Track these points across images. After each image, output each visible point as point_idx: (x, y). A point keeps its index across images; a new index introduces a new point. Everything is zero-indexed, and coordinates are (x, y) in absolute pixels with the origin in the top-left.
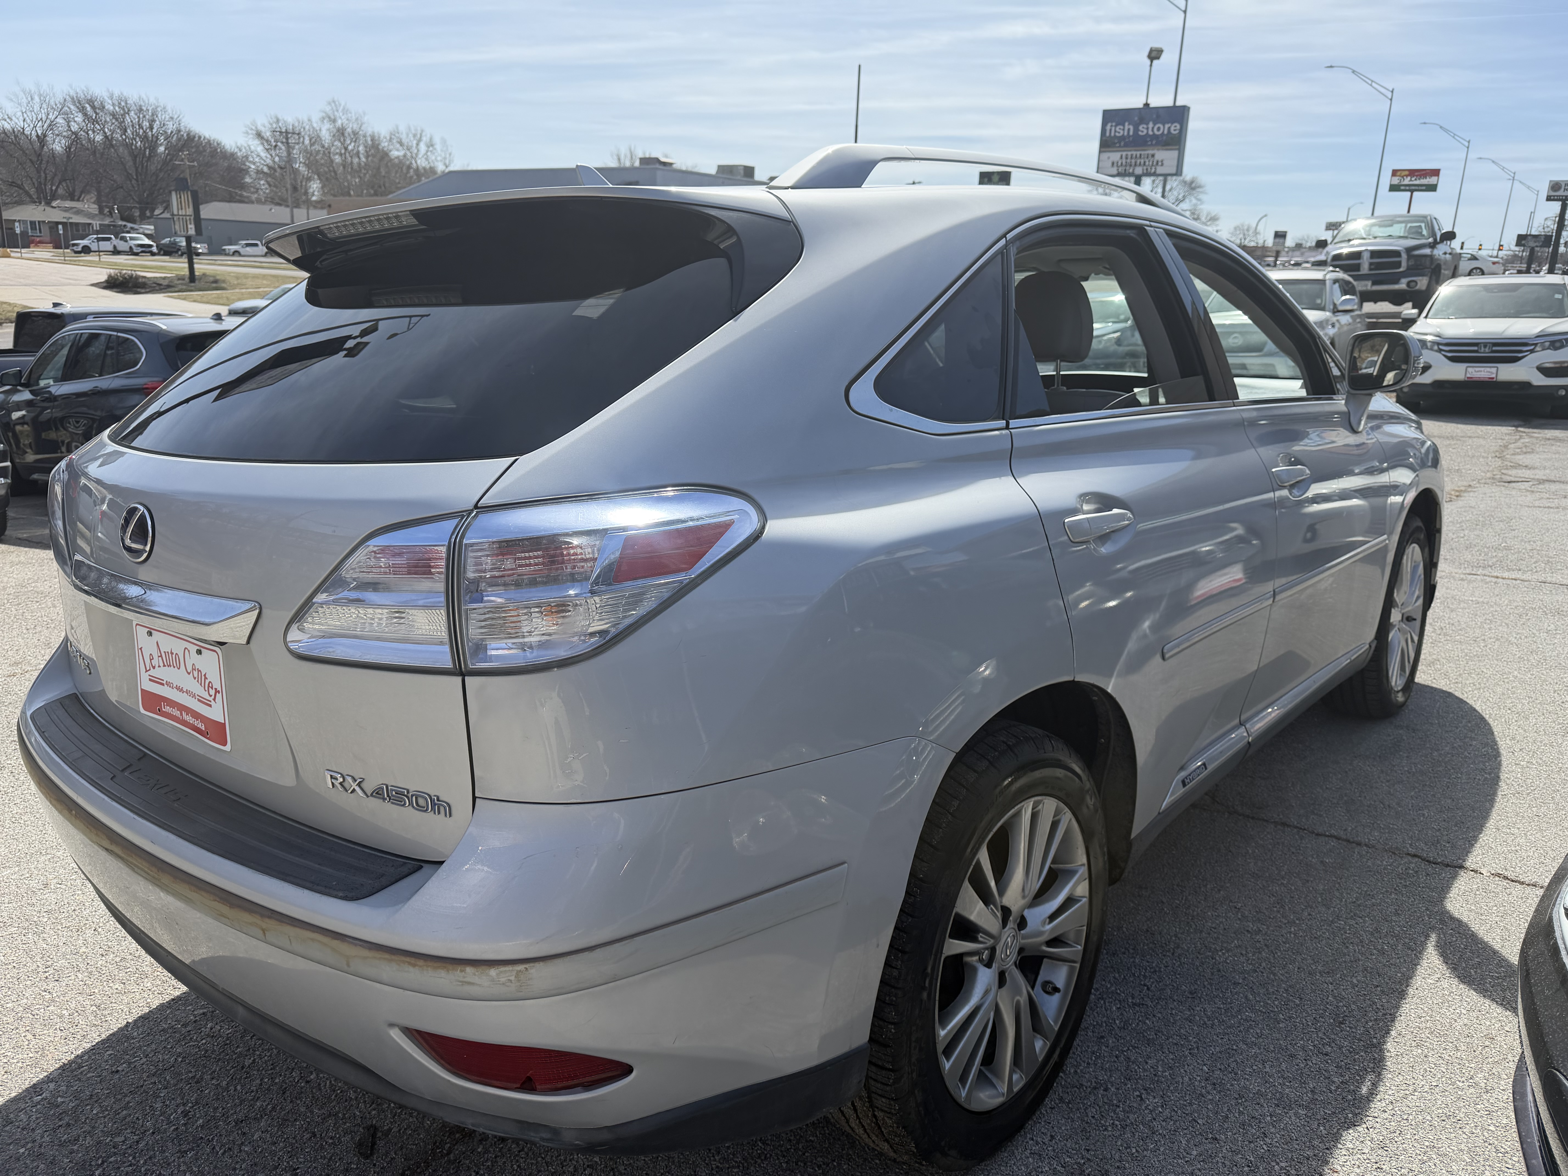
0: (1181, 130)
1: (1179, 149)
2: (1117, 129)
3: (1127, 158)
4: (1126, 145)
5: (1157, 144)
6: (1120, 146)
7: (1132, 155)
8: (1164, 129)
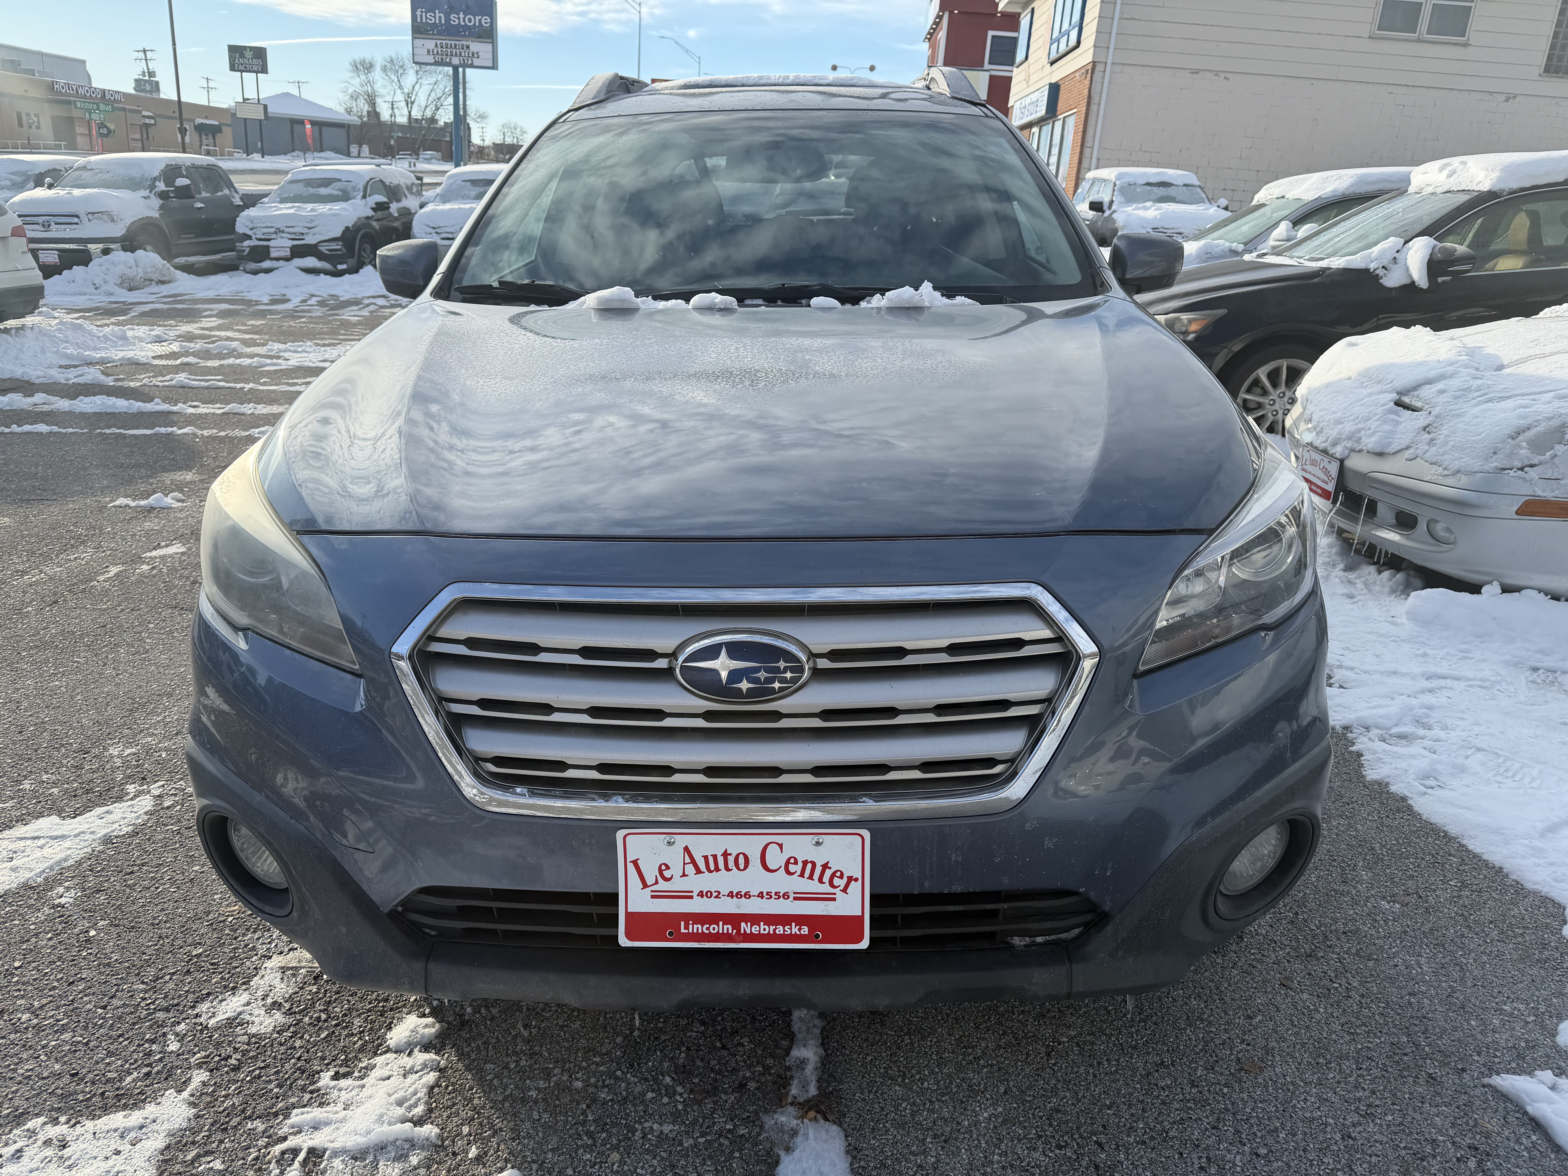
0: (491, 23)
1: (492, 43)
2: (428, 16)
3: (442, 47)
4: (439, 34)
5: (470, 35)
6: (433, 34)
7: (447, 44)
8: (475, 20)
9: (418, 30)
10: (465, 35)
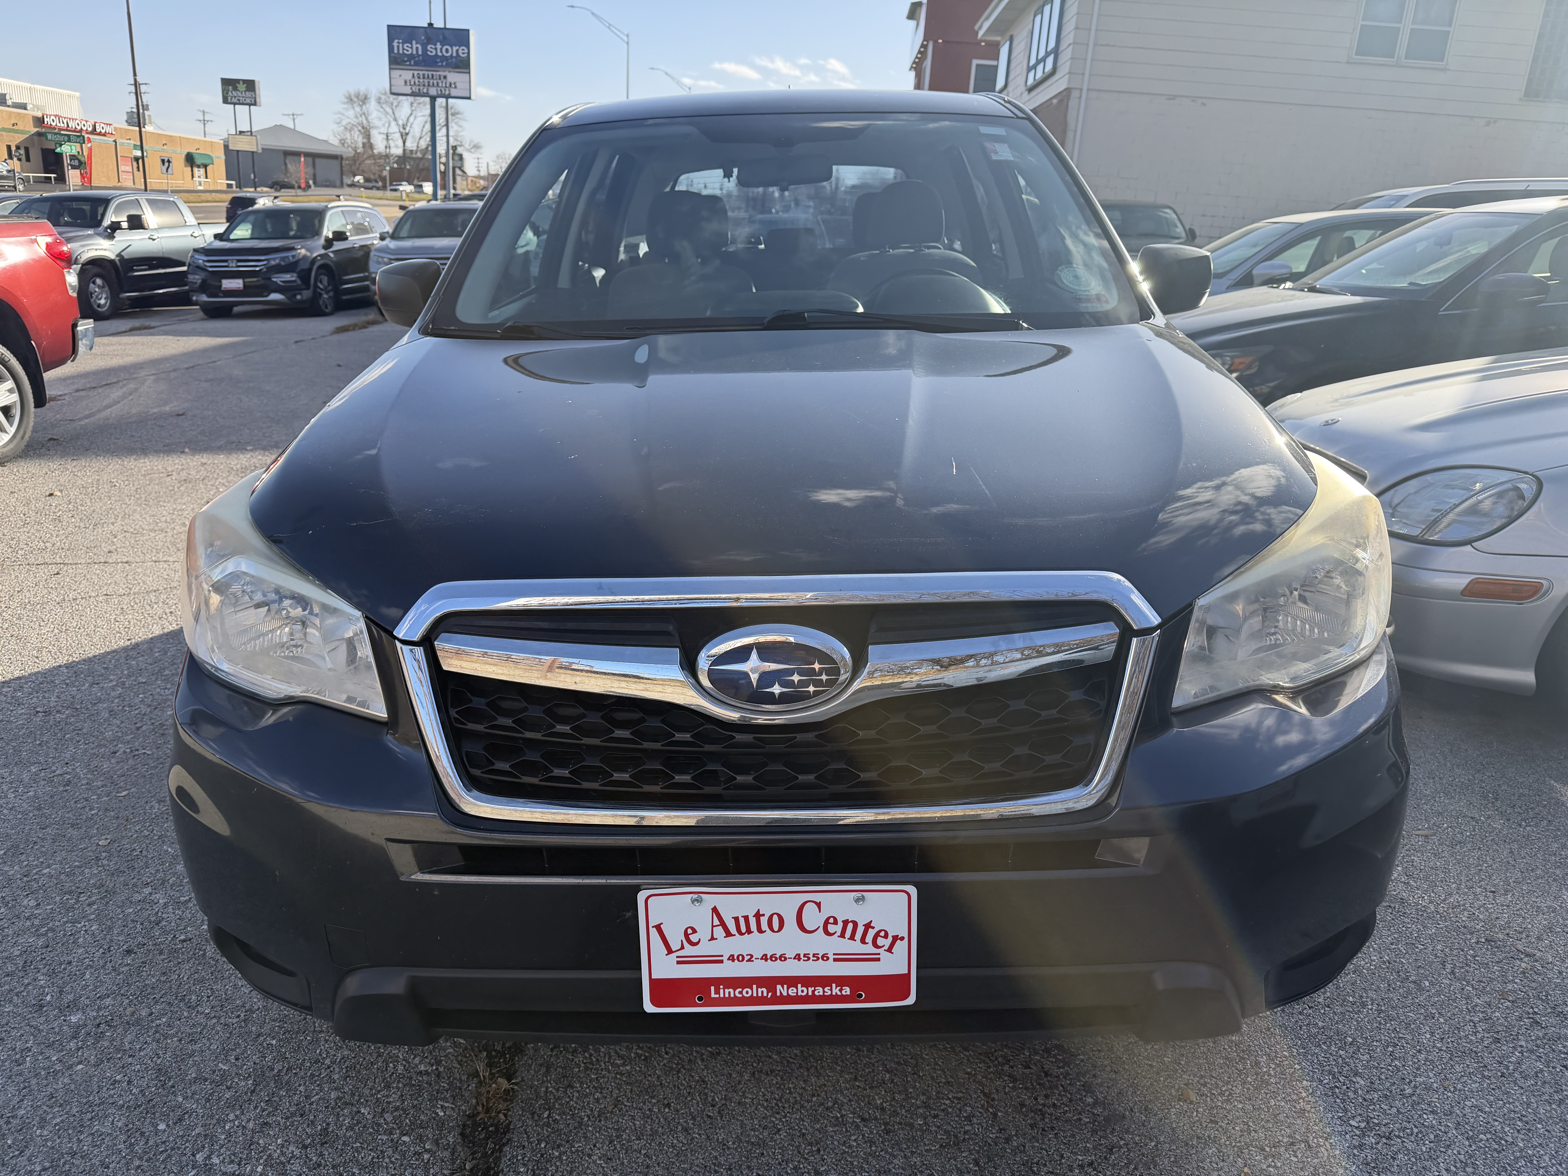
1: (466, 73)
2: (405, 47)
3: (419, 77)
4: (416, 64)
5: (448, 66)
6: (410, 65)
7: (424, 75)
8: (452, 51)
9: (396, 61)
10: (442, 66)
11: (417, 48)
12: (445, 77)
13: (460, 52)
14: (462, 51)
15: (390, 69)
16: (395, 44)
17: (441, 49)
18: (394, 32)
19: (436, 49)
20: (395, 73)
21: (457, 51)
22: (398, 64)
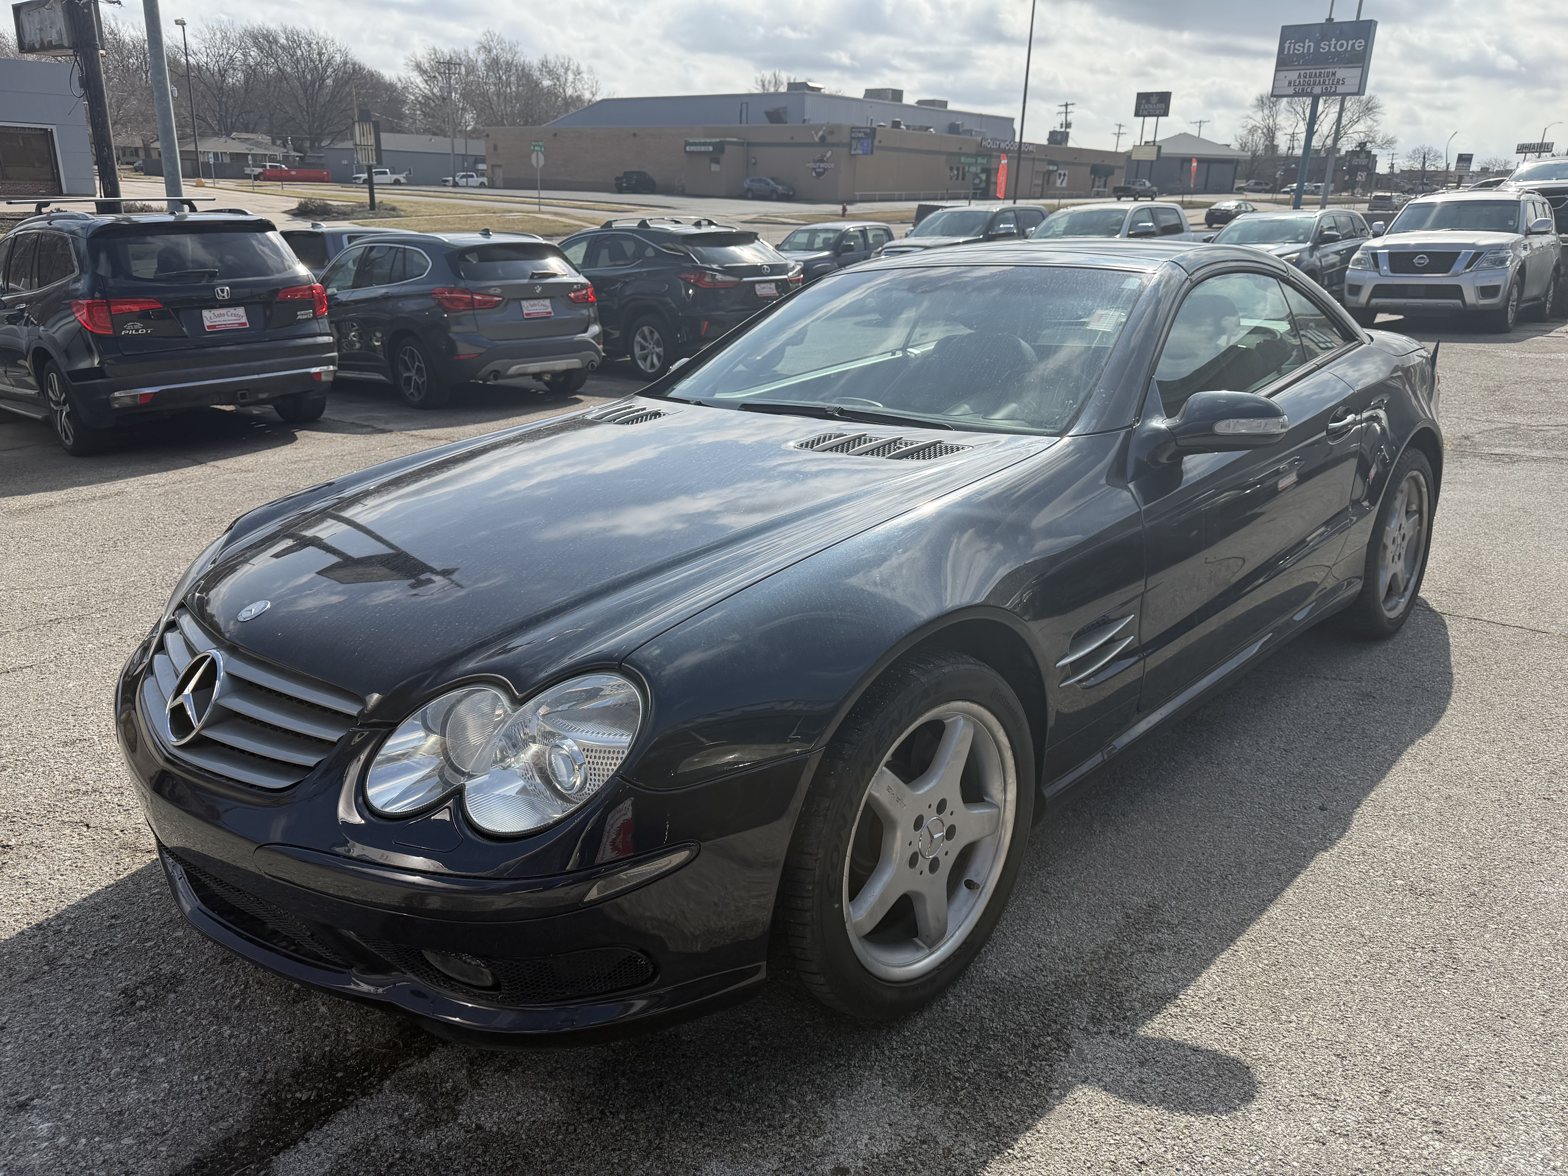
0: (1366, 46)
2: (1297, 47)
3: (1305, 77)
4: (1305, 63)
5: (1340, 62)
6: (1299, 65)
7: (1311, 73)
8: (1347, 45)
9: (1283, 62)
10: (1333, 62)
11: (1310, 46)
12: (1334, 74)
13: (1357, 45)
14: (1359, 44)
15: (1276, 71)
16: (1287, 45)
17: (1336, 45)
18: (1288, 33)
19: (1330, 46)
20: (1282, 75)
21: (1353, 44)
22: (1286, 65)
